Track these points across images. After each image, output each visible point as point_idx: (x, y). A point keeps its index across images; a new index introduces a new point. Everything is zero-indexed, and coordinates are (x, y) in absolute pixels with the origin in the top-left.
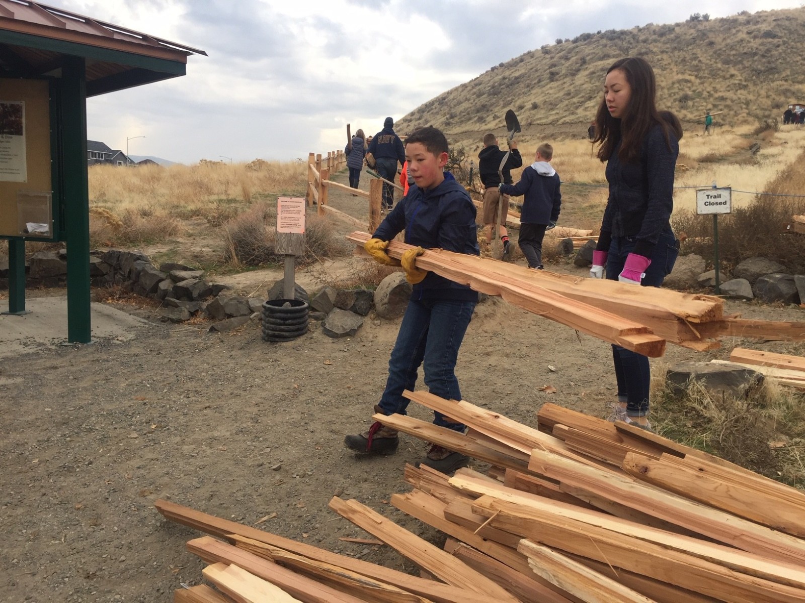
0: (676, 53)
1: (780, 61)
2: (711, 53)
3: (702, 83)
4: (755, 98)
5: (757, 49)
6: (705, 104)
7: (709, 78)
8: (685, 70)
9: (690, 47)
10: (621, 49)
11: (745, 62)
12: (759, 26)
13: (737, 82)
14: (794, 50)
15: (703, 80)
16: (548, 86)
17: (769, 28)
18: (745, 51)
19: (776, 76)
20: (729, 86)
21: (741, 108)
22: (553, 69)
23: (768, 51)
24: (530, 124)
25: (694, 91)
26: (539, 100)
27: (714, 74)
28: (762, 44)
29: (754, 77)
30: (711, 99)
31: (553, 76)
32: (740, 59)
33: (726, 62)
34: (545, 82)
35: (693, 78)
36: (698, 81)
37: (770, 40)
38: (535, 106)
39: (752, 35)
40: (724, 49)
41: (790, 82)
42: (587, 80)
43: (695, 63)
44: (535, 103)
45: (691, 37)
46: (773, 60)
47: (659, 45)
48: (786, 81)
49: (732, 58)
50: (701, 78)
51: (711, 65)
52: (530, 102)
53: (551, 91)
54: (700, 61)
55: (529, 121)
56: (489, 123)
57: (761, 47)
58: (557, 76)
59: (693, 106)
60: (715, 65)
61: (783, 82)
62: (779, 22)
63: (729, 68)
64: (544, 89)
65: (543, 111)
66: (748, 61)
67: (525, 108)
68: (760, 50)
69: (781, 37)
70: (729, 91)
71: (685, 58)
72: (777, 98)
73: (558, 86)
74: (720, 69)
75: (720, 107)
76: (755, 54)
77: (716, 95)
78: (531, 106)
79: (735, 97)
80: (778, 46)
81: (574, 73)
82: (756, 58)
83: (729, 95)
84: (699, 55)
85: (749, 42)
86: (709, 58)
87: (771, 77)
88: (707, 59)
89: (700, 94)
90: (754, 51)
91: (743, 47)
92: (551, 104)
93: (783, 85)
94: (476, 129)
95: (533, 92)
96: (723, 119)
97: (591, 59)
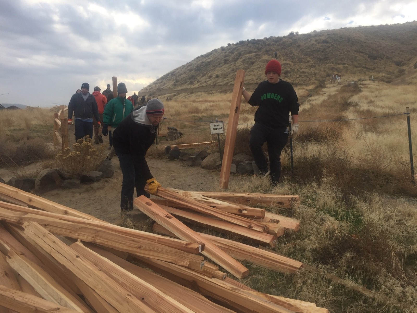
0: (283, 51)
1: (330, 54)
2: (299, 51)
3: (295, 65)
4: (319, 72)
5: (319, 48)
6: (296, 75)
7: (298, 62)
8: (287, 59)
9: (289, 48)
10: (257, 49)
11: (314, 55)
12: (320, 38)
13: (311, 64)
14: (337, 49)
15: (295, 63)
16: (224, 66)
17: (325, 39)
18: (314, 49)
19: (328, 61)
20: (307, 66)
21: (312, 77)
22: (226, 58)
23: (325, 49)
24: (215, 85)
25: (291, 69)
26: (219, 73)
27: (300, 61)
28: (322, 46)
29: (318, 62)
30: (299, 73)
31: (226, 62)
32: (312, 53)
33: (306, 55)
34: (222, 64)
35: (290, 63)
36: (293, 64)
37: (326, 44)
38: (217, 76)
39: (318, 42)
40: (305, 49)
41: (334, 64)
42: (241, 63)
43: (291, 55)
44: (217, 74)
45: (290, 43)
46: (327, 53)
47: (275, 46)
48: (333, 63)
49: (308, 53)
50: (294, 62)
51: (299, 56)
52: (215, 74)
53: (225, 69)
54: (294, 54)
55: (214, 84)
56: (195, 84)
57: (321, 48)
58: (228, 62)
59: (290, 76)
60: (300, 56)
61: (331, 64)
62: (330, 36)
63: (307, 57)
64: (222, 68)
65: (221, 79)
66: (316, 54)
67: (213, 77)
68: (321, 49)
69: (330, 43)
70: (307, 69)
71: (287, 53)
72: (329, 72)
73: (228, 67)
74: (303, 58)
75: (303, 76)
76: (319, 51)
77: (301, 71)
78: (215, 76)
79: (309, 72)
80: (329, 47)
81: (235, 60)
82: (319, 53)
83: (307, 70)
84: (293, 52)
85: (316, 45)
86: (298, 53)
87: (326, 61)
88: (297, 54)
89: (293, 70)
90: (318, 49)
91: (313, 47)
92: (225, 75)
93: (332, 65)
94: (189, 88)
95: (217, 69)
96: (304, 82)
97: (244, 53)
